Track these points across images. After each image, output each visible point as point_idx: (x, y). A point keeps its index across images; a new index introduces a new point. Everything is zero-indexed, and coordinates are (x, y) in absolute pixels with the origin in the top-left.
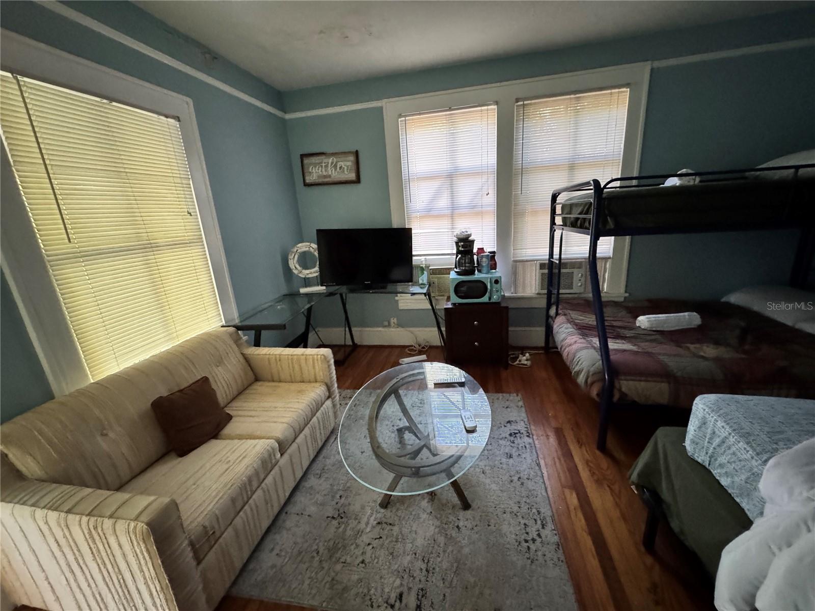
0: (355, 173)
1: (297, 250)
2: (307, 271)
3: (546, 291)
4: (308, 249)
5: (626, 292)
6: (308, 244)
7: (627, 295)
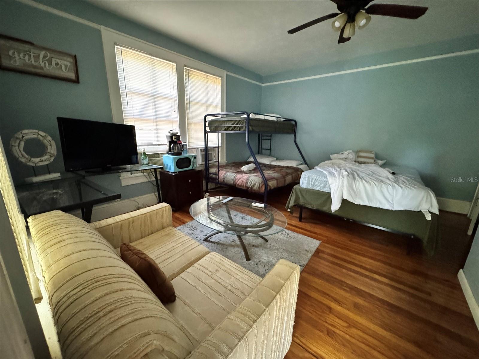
0: (75, 73)
1: (23, 137)
2: (37, 160)
3: (204, 163)
4: (35, 136)
5: (226, 161)
6: (37, 131)
7: (227, 162)
